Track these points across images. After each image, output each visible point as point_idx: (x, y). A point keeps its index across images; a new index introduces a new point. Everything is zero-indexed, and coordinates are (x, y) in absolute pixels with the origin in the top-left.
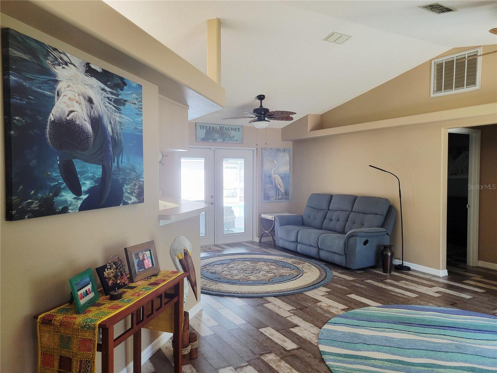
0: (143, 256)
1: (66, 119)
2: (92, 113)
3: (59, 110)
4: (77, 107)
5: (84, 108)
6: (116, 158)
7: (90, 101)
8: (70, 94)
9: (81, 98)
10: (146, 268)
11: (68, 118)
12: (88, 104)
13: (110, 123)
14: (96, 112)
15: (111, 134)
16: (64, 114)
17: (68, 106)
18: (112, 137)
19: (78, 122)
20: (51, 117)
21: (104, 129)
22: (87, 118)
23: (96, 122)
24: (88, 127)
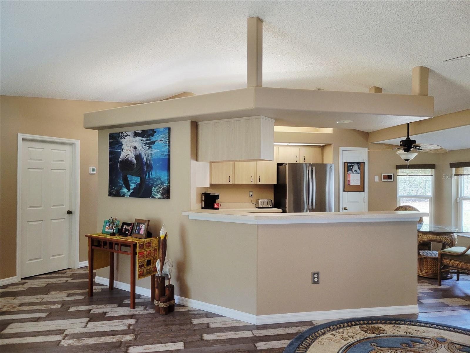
0: (142, 227)
1: (125, 159)
2: (136, 153)
3: (123, 156)
4: (129, 153)
5: (133, 152)
6: (148, 173)
7: (135, 148)
8: (127, 148)
9: (132, 148)
10: (141, 233)
11: (126, 158)
12: (134, 150)
13: (145, 155)
14: (138, 152)
15: (146, 161)
16: (125, 156)
17: (126, 153)
18: (146, 163)
19: (129, 159)
20: (120, 159)
21: (142, 159)
22: (134, 156)
23: (138, 157)
24: (134, 160)
